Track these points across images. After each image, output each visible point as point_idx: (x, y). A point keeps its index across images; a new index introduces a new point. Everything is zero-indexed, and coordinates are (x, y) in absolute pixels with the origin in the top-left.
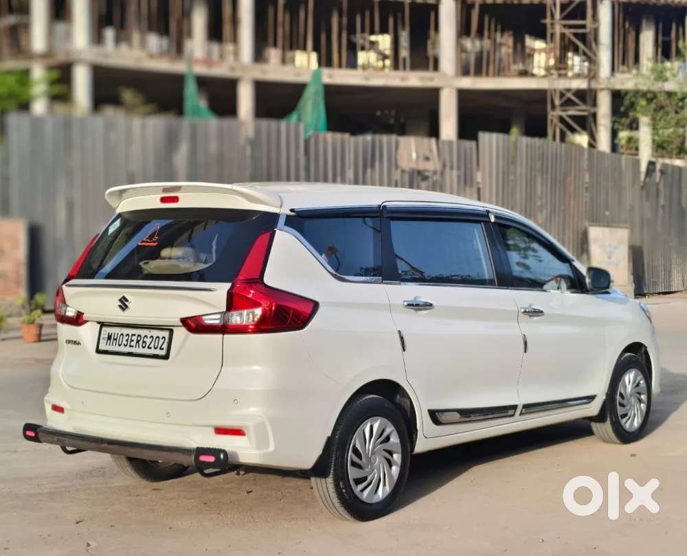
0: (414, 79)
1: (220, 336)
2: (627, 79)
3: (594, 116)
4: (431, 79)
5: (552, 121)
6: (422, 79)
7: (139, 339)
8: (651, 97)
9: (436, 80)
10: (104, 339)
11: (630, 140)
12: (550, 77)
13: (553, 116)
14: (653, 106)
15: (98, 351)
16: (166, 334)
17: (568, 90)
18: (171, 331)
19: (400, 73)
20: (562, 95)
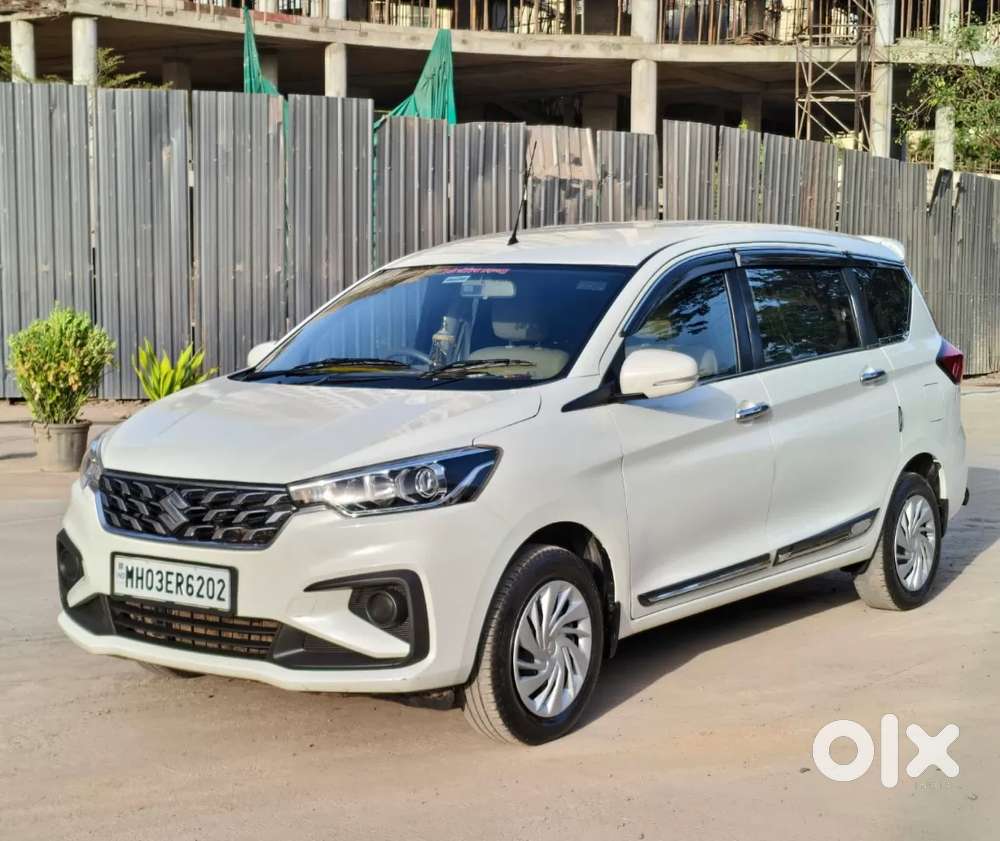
0: (592, 47)
2: (919, 48)
3: (867, 103)
4: (619, 47)
5: (801, 111)
6: (603, 46)
8: (952, 74)
9: (625, 48)
11: (925, 144)
12: (799, 45)
13: (803, 104)
14: (955, 88)
17: (827, 64)
19: (572, 38)
20: (817, 71)
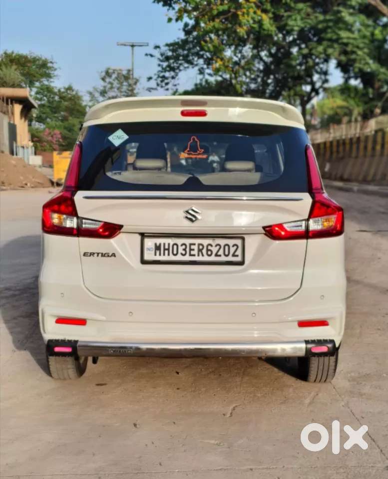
1: (304, 241)
7: (201, 247)
10: (149, 249)
15: (143, 262)
16: (239, 242)
18: (243, 239)
